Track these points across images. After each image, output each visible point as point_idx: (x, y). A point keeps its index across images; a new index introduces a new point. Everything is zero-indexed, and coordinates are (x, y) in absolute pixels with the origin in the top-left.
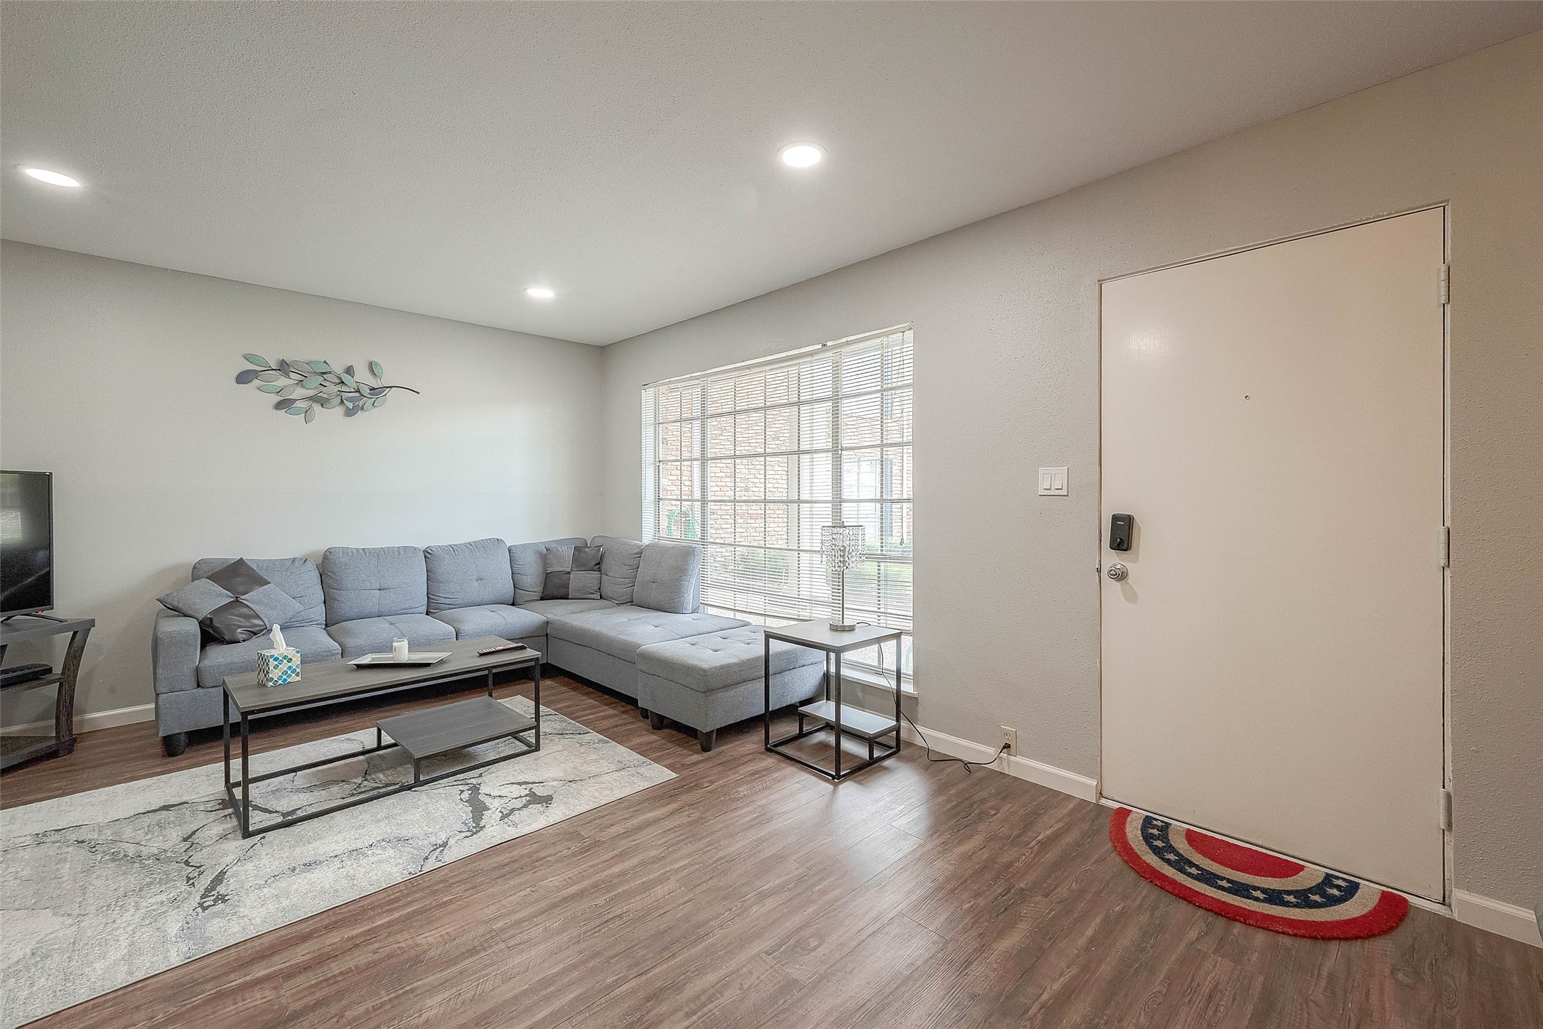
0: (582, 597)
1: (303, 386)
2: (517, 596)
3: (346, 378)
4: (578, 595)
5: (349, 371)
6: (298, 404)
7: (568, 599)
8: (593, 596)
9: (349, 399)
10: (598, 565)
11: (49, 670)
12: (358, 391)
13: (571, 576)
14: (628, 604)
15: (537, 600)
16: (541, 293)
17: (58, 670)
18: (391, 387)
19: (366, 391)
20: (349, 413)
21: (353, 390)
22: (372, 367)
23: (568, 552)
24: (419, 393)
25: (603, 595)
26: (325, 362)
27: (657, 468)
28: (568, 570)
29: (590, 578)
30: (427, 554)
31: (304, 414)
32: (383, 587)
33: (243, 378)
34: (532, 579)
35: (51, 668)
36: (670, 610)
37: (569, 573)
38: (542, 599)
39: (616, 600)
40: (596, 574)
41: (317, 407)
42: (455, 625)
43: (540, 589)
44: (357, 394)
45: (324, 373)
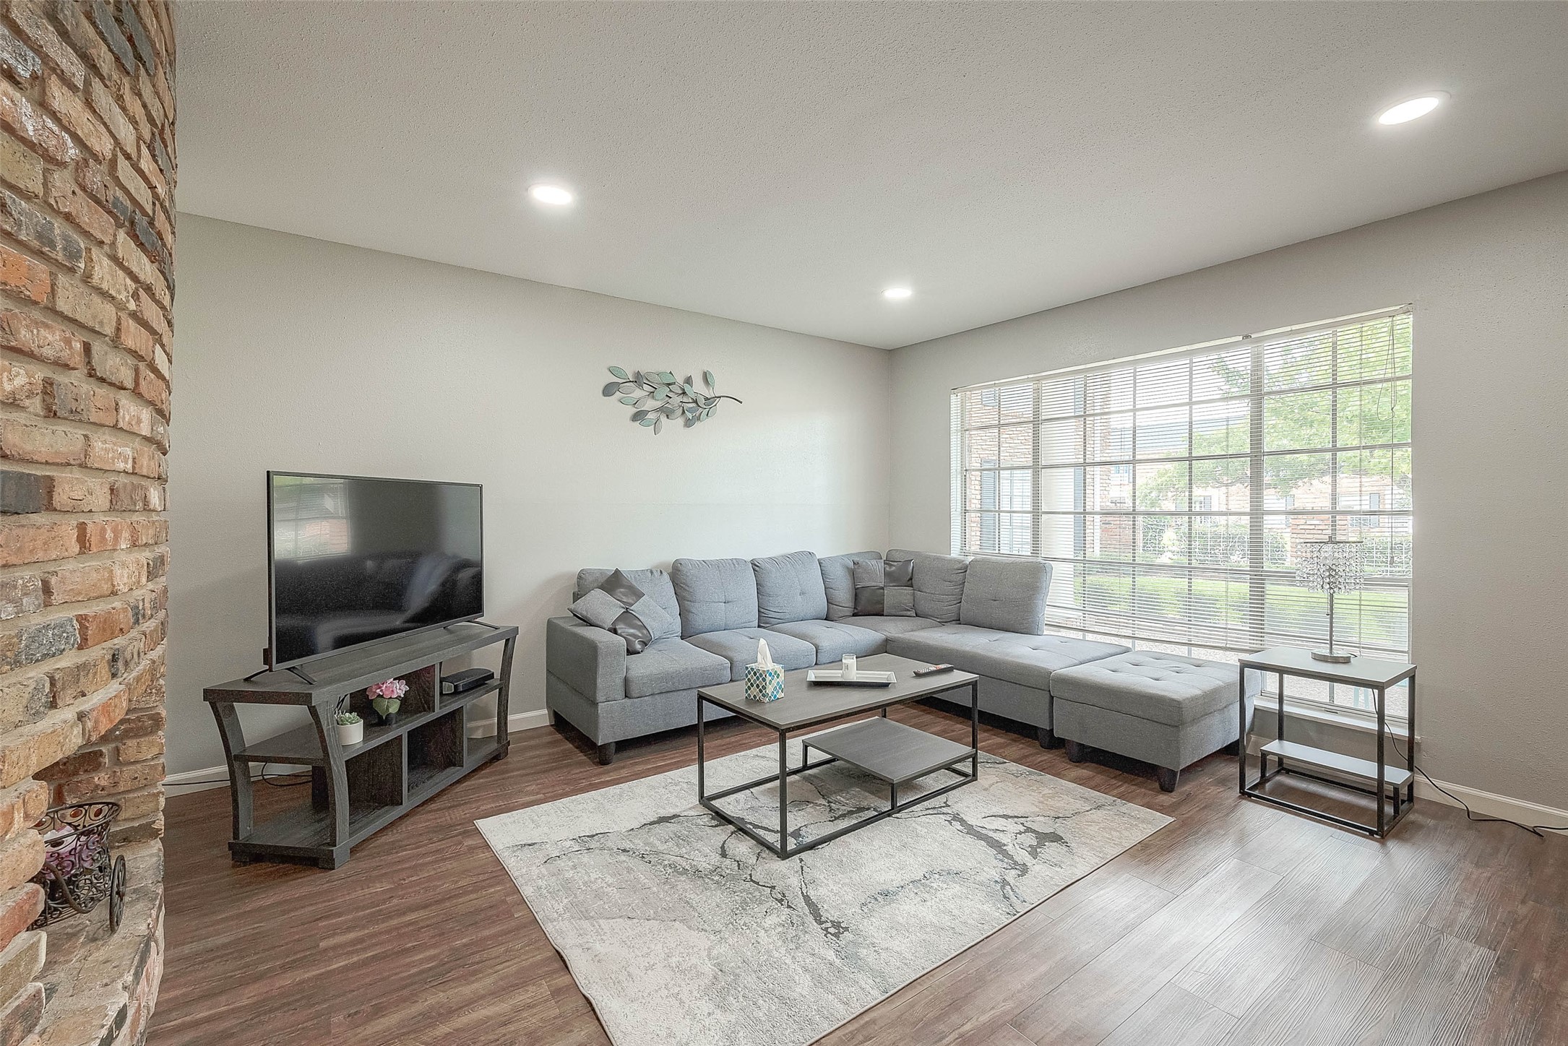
0: (898, 613)
1: (653, 397)
2: (831, 610)
3: (687, 387)
4: (893, 612)
5: (688, 380)
6: (651, 416)
7: (883, 615)
8: (909, 613)
9: (690, 410)
10: (910, 582)
11: (491, 676)
12: (695, 402)
13: (886, 592)
14: (954, 622)
15: (850, 616)
16: (898, 293)
17: (497, 676)
18: (720, 397)
19: (702, 401)
20: (688, 423)
21: (691, 401)
22: (706, 378)
23: (878, 567)
24: (741, 403)
25: (918, 612)
26: (670, 373)
27: (964, 477)
28: (882, 585)
29: (903, 595)
30: (755, 565)
31: (653, 426)
32: (727, 599)
33: (608, 390)
34: (844, 595)
35: (493, 674)
36: (1022, 631)
37: (883, 588)
38: (854, 615)
39: (938, 618)
40: (909, 590)
41: (663, 418)
42: (814, 641)
43: (851, 604)
44: (694, 405)
45: (669, 384)
